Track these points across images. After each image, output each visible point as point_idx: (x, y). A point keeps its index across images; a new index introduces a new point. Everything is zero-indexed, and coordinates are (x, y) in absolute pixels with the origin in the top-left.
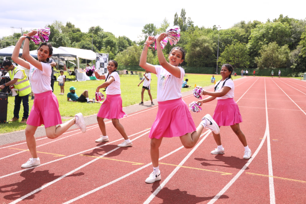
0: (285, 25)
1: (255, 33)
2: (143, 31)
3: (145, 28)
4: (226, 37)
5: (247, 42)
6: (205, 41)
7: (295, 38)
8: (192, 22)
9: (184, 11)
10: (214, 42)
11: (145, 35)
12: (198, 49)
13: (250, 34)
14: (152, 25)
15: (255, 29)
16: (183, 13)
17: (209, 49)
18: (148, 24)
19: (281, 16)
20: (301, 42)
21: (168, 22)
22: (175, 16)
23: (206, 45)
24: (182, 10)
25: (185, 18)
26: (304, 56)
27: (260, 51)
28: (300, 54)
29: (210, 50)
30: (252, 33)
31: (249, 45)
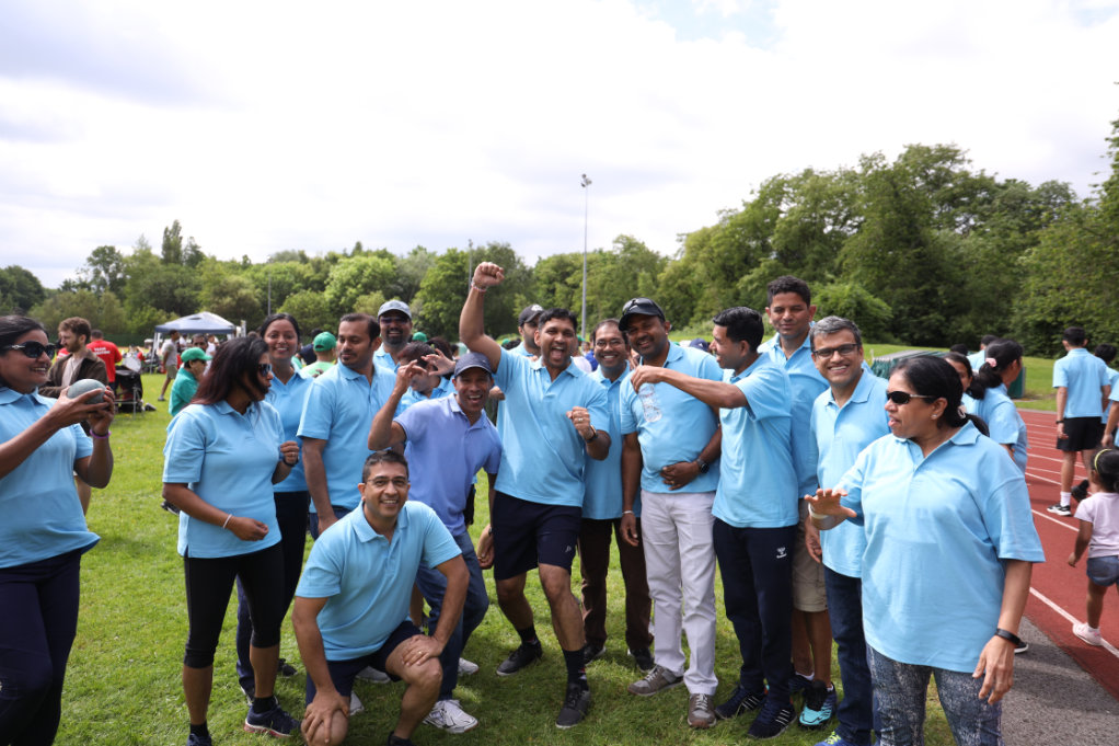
0: (384, 264)
1: (337, 273)
2: (90, 260)
3: (96, 253)
4: (279, 277)
5: (323, 289)
6: (241, 286)
7: (401, 285)
8: (196, 245)
9: (178, 223)
10: (257, 287)
11: (92, 269)
12: (228, 300)
13: (327, 276)
14: (112, 249)
15: (337, 267)
16: (177, 227)
17: (250, 299)
18: (103, 246)
19: (358, 247)
20: (419, 294)
21: (150, 244)
22: (166, 230)
23: (243, 292)
24: (174, 223)
25: (181, 238)
26: (427, 316)
27: (355, 306)
28: (421, 313)
29: (254, 303)
30: (331, 275)
31: (328, 295)
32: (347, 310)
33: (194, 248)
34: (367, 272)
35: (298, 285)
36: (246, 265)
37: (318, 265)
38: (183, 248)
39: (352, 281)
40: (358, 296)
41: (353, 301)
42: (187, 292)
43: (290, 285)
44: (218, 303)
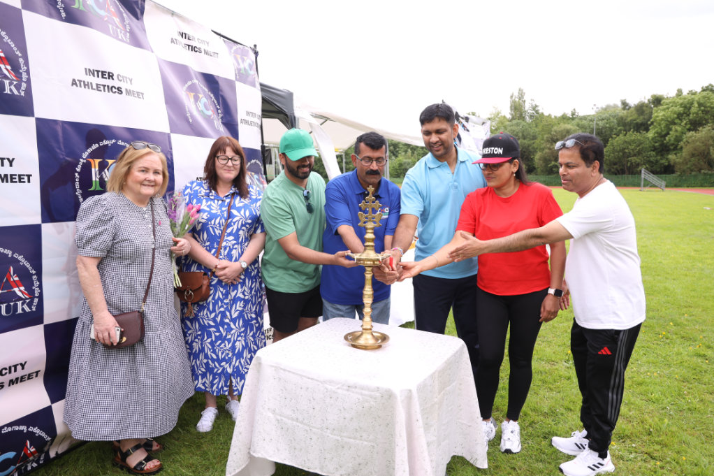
1: (659, 114)
4: (601, 124)
5: (647, 130)
8: (536, 106)
9: (522, 90)
13: (650, 117)
15: (661, 107)
16: (521, 94)
22: (512, 97)
24: (520, 90)
25: (525, 101)
27: (681, 144)
30: (655, 115)
31: (651, 134)
32: (672, 148)
33: (535, 108)
34: (694, 109)
35: (619, 128)
36: (573, 117)
37: (641, 108)
38: (526, 109)
39: (677, 121)
40: (683, 133)
41: (678, 139)
42: (526, 142)
43: (611, 129)
44: (550, 149)
